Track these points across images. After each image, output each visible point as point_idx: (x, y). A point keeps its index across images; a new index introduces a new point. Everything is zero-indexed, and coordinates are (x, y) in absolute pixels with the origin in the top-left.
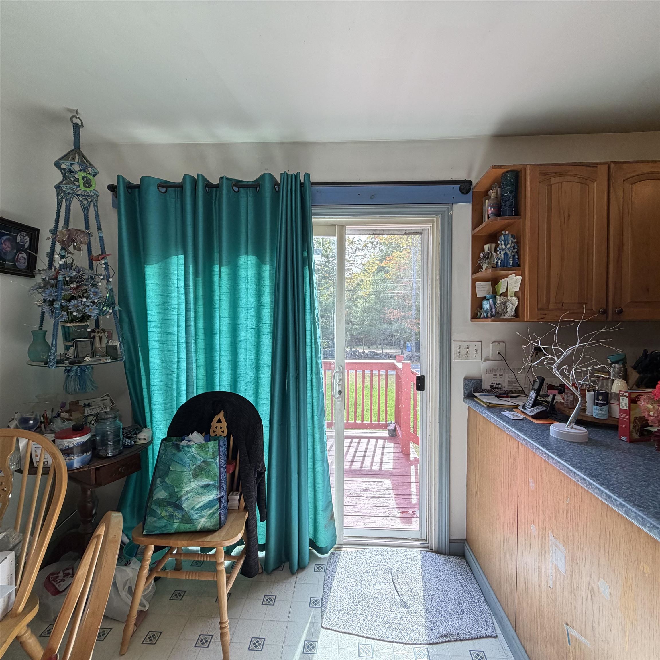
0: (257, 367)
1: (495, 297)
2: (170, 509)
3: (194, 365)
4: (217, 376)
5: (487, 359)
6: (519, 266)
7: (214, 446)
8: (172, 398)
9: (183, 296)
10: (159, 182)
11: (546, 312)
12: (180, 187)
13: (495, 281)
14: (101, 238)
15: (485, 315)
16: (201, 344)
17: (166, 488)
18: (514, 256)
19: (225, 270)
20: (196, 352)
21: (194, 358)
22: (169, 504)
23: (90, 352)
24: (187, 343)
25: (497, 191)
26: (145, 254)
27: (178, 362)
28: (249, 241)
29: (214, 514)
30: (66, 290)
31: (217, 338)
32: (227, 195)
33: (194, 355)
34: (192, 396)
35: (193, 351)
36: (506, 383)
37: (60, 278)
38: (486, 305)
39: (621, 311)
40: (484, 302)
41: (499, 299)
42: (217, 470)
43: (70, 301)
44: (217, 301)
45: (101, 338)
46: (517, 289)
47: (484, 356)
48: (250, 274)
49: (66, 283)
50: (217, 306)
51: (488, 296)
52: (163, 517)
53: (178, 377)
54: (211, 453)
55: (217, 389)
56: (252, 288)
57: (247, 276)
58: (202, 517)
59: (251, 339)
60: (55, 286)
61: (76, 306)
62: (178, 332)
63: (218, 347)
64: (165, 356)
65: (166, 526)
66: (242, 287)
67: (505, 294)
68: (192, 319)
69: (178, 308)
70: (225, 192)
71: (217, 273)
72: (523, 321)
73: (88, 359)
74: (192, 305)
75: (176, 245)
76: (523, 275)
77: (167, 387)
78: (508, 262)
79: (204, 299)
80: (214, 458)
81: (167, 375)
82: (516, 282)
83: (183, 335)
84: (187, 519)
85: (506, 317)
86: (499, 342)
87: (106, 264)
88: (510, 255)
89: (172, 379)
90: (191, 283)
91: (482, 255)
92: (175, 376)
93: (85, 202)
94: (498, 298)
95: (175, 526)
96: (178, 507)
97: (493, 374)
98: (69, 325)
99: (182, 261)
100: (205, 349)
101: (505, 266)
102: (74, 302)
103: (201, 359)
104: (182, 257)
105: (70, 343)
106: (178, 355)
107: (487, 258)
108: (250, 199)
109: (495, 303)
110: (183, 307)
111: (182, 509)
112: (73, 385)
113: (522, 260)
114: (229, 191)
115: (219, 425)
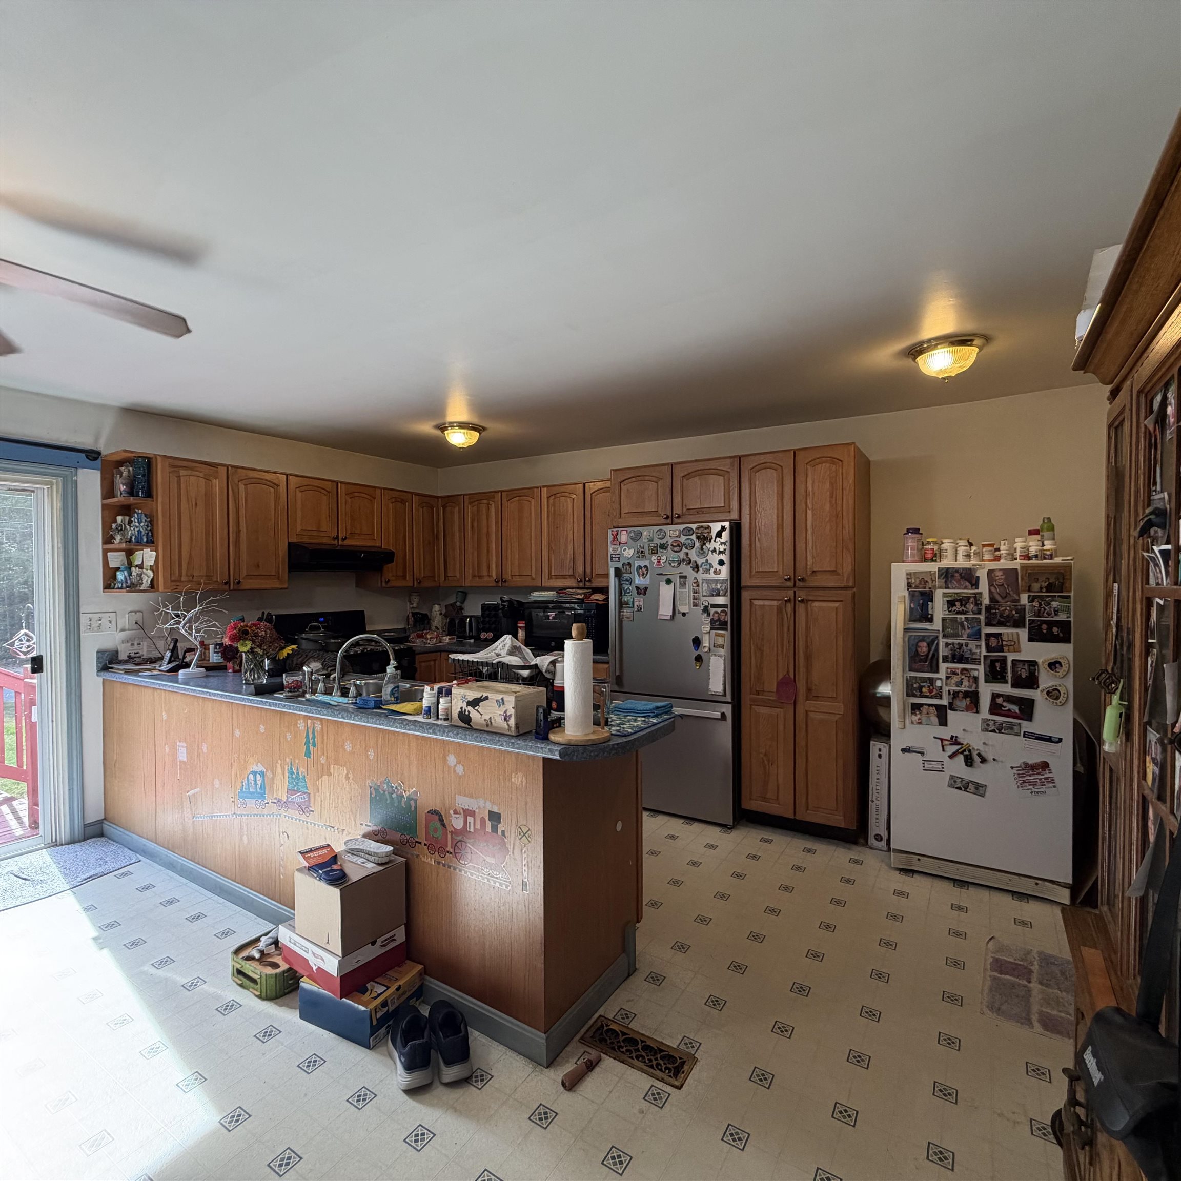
1: (130, 568)
5: (123, 630)
6: (153, 543)
11: (178, 584)
13: (129, 553)
15: (120, 586)
18: (148, 534)
25: (129, 470)
36: (145, 651)
38: (120, 576)
39: (239, 583)
40: (118, 573)
41: (135, 571)
46: (152, 563)
47: (119, 628)
51: (122, 567)
67: (141, 567)
72: (158, 591)
76: (156, 551)
78: (142, 539)
82: (151, 557)
85: (142, 588)
86: (136, 612)
88: (143, 533)
91: (114, 526)
94: (133, 569)
97: (130, 644)
101: (139, 542)
107: (120, 529)
109: (130, 574)
113: (155, 538)
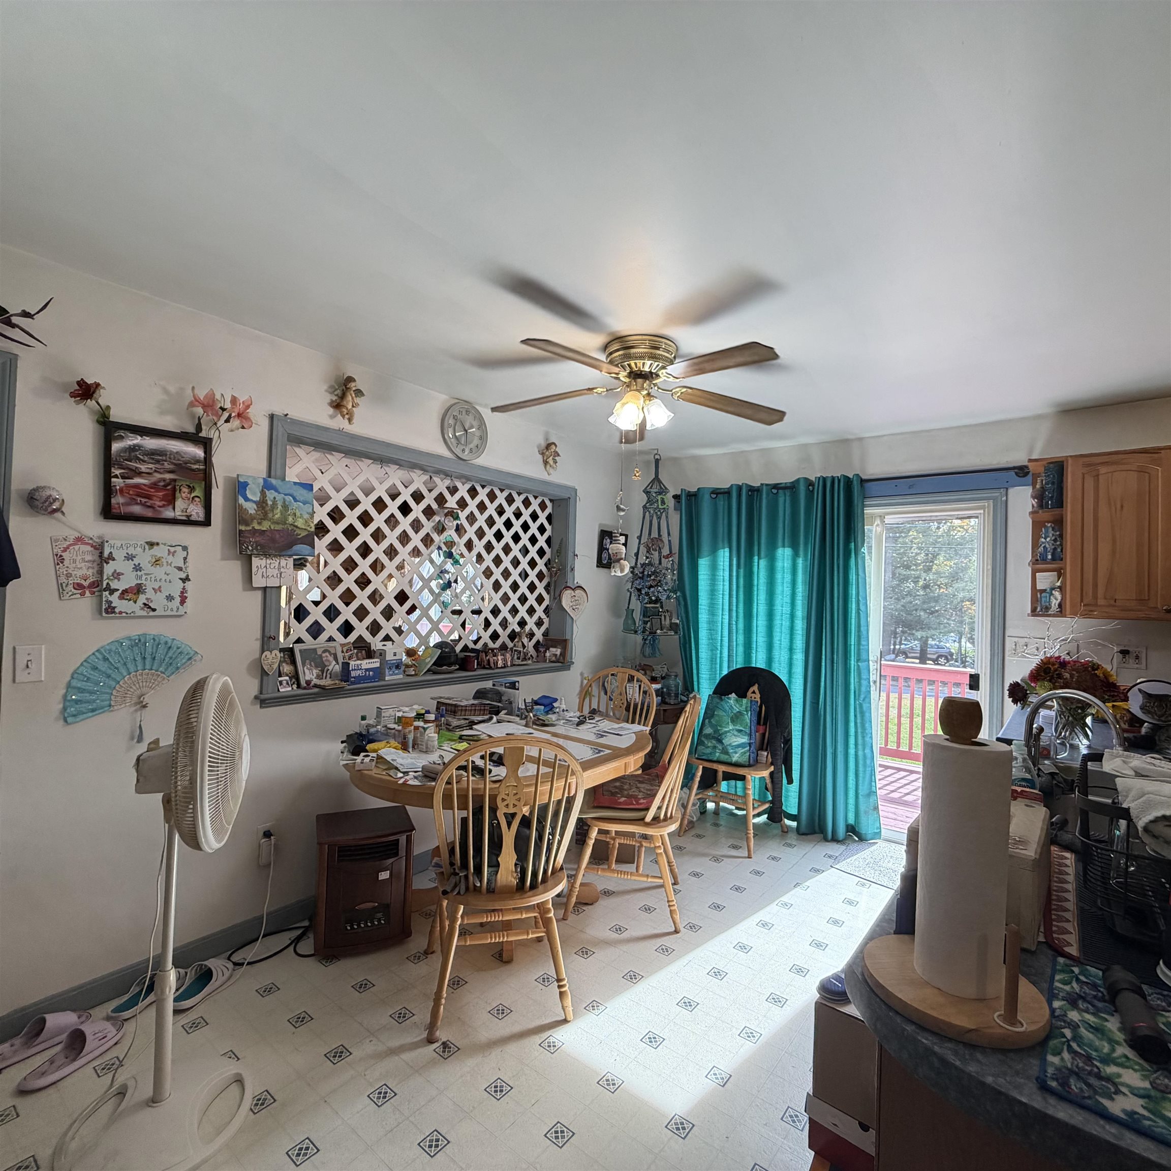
0: (791, 650)
2: (714, 742)
3: (735, 643)
4: (754, 655)
6: (1062, 560)
7: (747, 703)
8: (716, 671)
9: (727, 583)
10: (711, 490)
11: (1093, 609)
12: (727, 493)
14: (670, 541)
16: (741, 625)
17: (712, 726)
18: (1055, 549)
19: (763, 563)
20: (737, 632)
21: (734, 638)
22: (714, 738)
23: (659, 626)
24: (730, 624)
26: (699, 551)
27: (721, 640)
28: (786, 535)
29: (745, 753)
30: (649, 581)
31: (755, 621)
32: (766, 498)
33: (734, 635)
34: (731, 669)
35: (734, 631)
37: (646, 573)
42: (748, 721)
43: (649, 588)
44: (755, 589)
45: (665, 616)
48: (785, 565)
49: (649, 576)
50: (755, 593)
52: (709, 747)
53: (721, 653)
54: (744, 707)
55: (754, 665)
56: (788, 577)
57: (784, 567)
58: (736, 753)
59: (786, 623)
60: (642, 578)
61: (653, 592)
62: (722, 615)
63: (755, 629)
64: (711, 635)
65: (711, 754)
66: (779, 576)
68: (734, 604)
69: (723, 594)
70: (764, 496)
71: (756, 564)
73: (659, 631)
74: (734, 593)
75: (723, 541)
77: (713, 660)
79: (745, 587)
80: (747, 711)
81: (712, 650)
83: (726, 617)
84: (725, 752)
85: (1050, 613)
87: (672, 560)
88: (1049, 549)
89: (716, 654)
90: (734, 574)
92: (719, 652)
93: (659, 513)
95: (717, 754)
96: (720, 741)
98: (648, 605)
99: (727, 554)
100: (745, 630)
102: (652, 589)
103: (741, 638)
104: (727, 550)
105: (647, 619)
106: (722, 635)
108: (788, 498)
110: (727, 593)
111: (722, 743)
112: (648, 651)
113: (1063, 554)
114: (768, 495)
115: (753, 695)
